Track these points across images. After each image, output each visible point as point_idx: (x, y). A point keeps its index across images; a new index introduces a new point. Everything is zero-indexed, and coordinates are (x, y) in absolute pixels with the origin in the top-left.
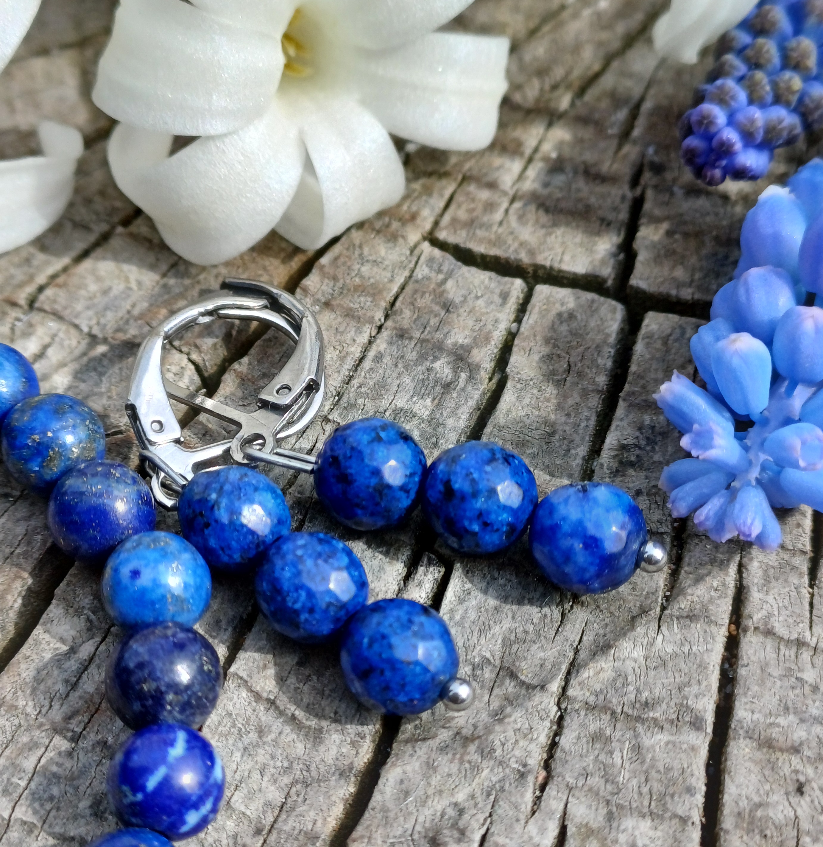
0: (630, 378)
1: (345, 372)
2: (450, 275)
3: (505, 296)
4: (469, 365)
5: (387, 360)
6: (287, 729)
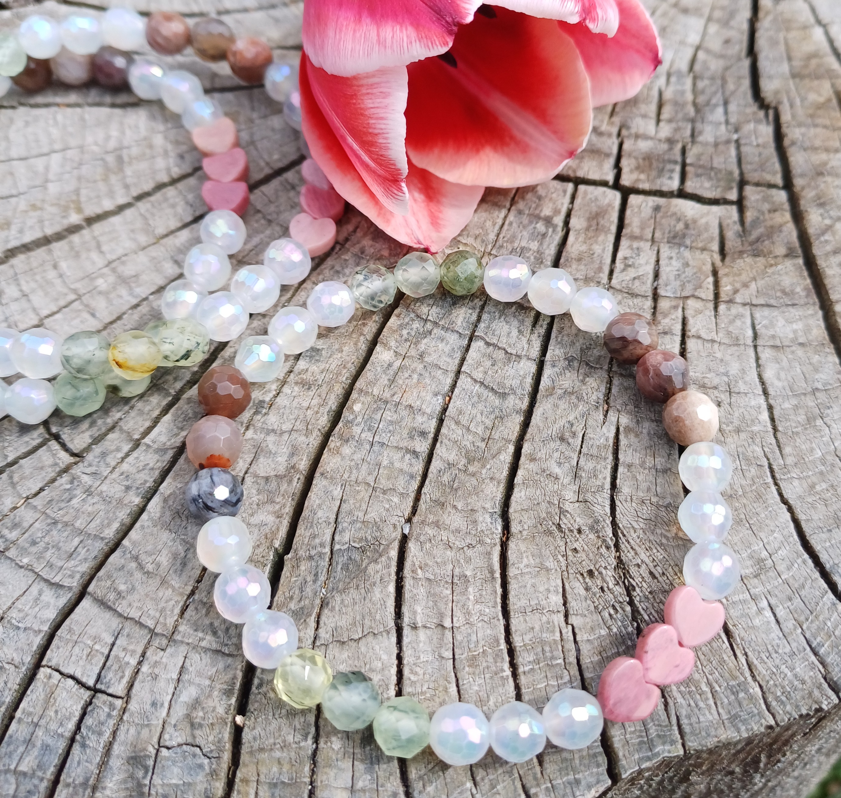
0: (625, 226)
1: (496, 232)
3: (565, 192)
4: (553, 225)
5: (514, 224)
6: (490, 394)
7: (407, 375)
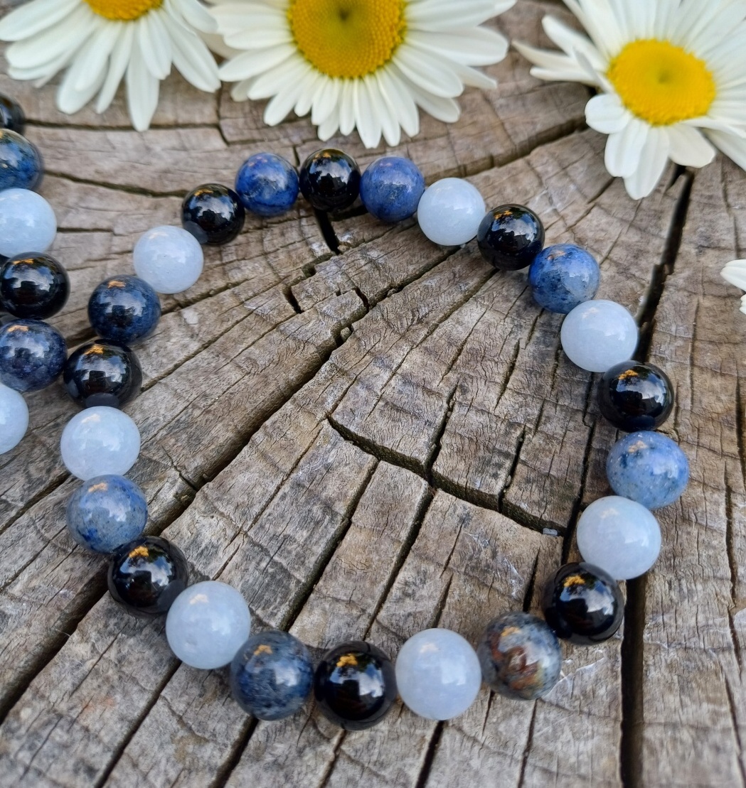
0: (419, 536)
1: (264, 503)
2: (334, 445)
3: (361, 466)
4: (332, 511)
5: (288, 499)
7: (95, 684)
